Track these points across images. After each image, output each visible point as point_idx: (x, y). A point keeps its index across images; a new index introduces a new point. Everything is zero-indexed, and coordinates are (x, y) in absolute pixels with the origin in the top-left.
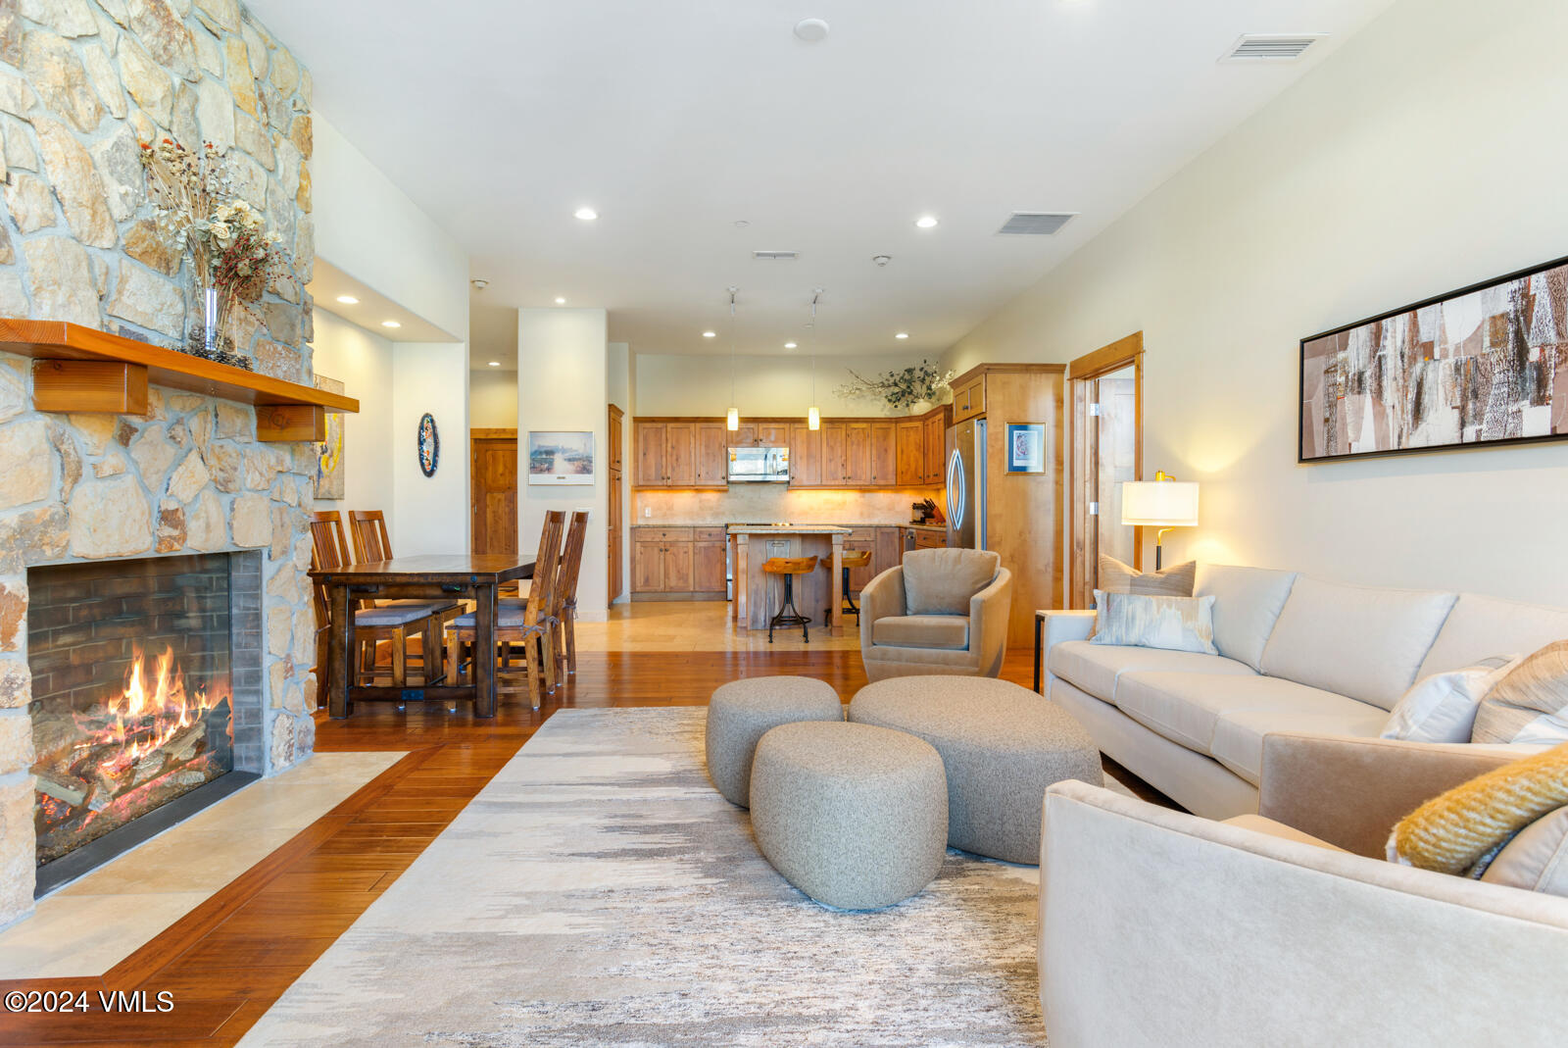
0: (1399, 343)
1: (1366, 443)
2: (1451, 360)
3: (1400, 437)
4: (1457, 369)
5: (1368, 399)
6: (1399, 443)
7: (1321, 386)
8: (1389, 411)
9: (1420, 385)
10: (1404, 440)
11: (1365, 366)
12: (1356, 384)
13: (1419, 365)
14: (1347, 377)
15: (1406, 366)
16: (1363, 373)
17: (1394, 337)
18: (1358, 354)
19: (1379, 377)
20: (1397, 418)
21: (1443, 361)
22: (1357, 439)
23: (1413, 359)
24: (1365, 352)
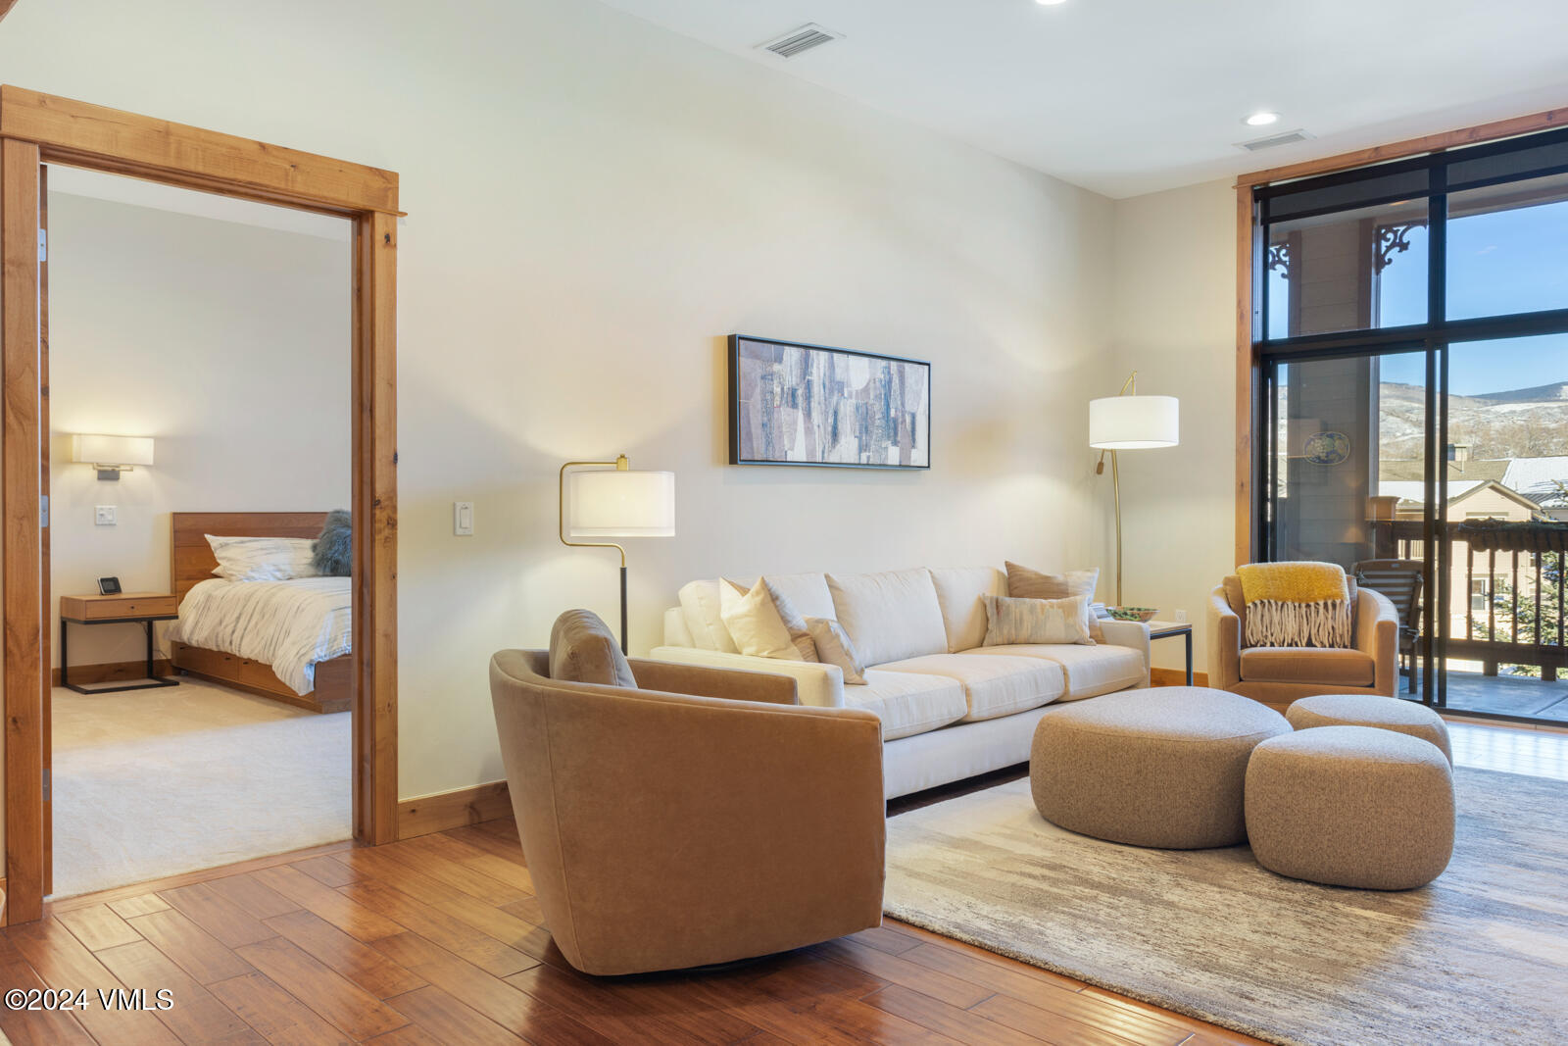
0: (822, 375)
1: (798, 453)
2: (854, 401)
3: (823, 452)
4: (857, 409)
5: (800, 415)
6: (823, 457)
7: (758, 390)
8: (816, 428)
9: (836, 413)
10: (826, 455)
11: (798, 385)
12: (790, 399)
13: (835, 399)
14: (782, 389)
15: (827, 395)
16: (796, 390)
17: (818, 368)
18: (791, 371)
19: (808, 397)
20: (821, 436)
21: (850, 400)
22: (792, 449)
23: (832, 392)
24: (796, 372)
